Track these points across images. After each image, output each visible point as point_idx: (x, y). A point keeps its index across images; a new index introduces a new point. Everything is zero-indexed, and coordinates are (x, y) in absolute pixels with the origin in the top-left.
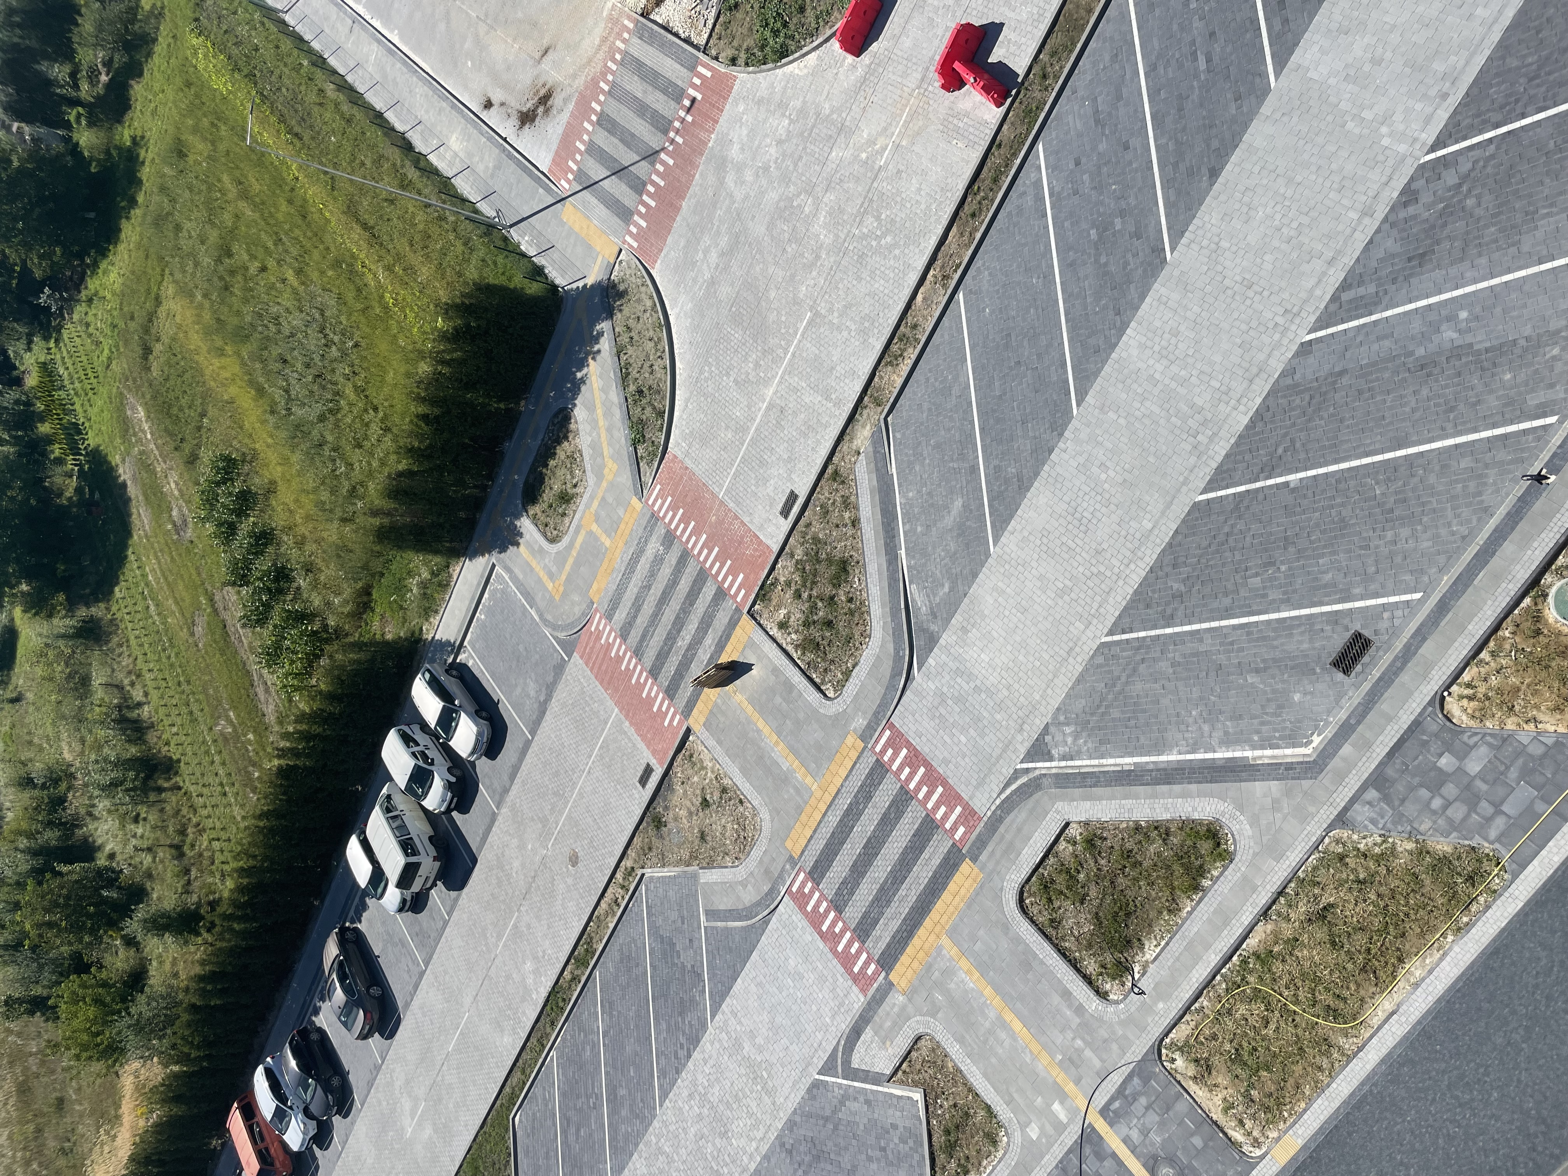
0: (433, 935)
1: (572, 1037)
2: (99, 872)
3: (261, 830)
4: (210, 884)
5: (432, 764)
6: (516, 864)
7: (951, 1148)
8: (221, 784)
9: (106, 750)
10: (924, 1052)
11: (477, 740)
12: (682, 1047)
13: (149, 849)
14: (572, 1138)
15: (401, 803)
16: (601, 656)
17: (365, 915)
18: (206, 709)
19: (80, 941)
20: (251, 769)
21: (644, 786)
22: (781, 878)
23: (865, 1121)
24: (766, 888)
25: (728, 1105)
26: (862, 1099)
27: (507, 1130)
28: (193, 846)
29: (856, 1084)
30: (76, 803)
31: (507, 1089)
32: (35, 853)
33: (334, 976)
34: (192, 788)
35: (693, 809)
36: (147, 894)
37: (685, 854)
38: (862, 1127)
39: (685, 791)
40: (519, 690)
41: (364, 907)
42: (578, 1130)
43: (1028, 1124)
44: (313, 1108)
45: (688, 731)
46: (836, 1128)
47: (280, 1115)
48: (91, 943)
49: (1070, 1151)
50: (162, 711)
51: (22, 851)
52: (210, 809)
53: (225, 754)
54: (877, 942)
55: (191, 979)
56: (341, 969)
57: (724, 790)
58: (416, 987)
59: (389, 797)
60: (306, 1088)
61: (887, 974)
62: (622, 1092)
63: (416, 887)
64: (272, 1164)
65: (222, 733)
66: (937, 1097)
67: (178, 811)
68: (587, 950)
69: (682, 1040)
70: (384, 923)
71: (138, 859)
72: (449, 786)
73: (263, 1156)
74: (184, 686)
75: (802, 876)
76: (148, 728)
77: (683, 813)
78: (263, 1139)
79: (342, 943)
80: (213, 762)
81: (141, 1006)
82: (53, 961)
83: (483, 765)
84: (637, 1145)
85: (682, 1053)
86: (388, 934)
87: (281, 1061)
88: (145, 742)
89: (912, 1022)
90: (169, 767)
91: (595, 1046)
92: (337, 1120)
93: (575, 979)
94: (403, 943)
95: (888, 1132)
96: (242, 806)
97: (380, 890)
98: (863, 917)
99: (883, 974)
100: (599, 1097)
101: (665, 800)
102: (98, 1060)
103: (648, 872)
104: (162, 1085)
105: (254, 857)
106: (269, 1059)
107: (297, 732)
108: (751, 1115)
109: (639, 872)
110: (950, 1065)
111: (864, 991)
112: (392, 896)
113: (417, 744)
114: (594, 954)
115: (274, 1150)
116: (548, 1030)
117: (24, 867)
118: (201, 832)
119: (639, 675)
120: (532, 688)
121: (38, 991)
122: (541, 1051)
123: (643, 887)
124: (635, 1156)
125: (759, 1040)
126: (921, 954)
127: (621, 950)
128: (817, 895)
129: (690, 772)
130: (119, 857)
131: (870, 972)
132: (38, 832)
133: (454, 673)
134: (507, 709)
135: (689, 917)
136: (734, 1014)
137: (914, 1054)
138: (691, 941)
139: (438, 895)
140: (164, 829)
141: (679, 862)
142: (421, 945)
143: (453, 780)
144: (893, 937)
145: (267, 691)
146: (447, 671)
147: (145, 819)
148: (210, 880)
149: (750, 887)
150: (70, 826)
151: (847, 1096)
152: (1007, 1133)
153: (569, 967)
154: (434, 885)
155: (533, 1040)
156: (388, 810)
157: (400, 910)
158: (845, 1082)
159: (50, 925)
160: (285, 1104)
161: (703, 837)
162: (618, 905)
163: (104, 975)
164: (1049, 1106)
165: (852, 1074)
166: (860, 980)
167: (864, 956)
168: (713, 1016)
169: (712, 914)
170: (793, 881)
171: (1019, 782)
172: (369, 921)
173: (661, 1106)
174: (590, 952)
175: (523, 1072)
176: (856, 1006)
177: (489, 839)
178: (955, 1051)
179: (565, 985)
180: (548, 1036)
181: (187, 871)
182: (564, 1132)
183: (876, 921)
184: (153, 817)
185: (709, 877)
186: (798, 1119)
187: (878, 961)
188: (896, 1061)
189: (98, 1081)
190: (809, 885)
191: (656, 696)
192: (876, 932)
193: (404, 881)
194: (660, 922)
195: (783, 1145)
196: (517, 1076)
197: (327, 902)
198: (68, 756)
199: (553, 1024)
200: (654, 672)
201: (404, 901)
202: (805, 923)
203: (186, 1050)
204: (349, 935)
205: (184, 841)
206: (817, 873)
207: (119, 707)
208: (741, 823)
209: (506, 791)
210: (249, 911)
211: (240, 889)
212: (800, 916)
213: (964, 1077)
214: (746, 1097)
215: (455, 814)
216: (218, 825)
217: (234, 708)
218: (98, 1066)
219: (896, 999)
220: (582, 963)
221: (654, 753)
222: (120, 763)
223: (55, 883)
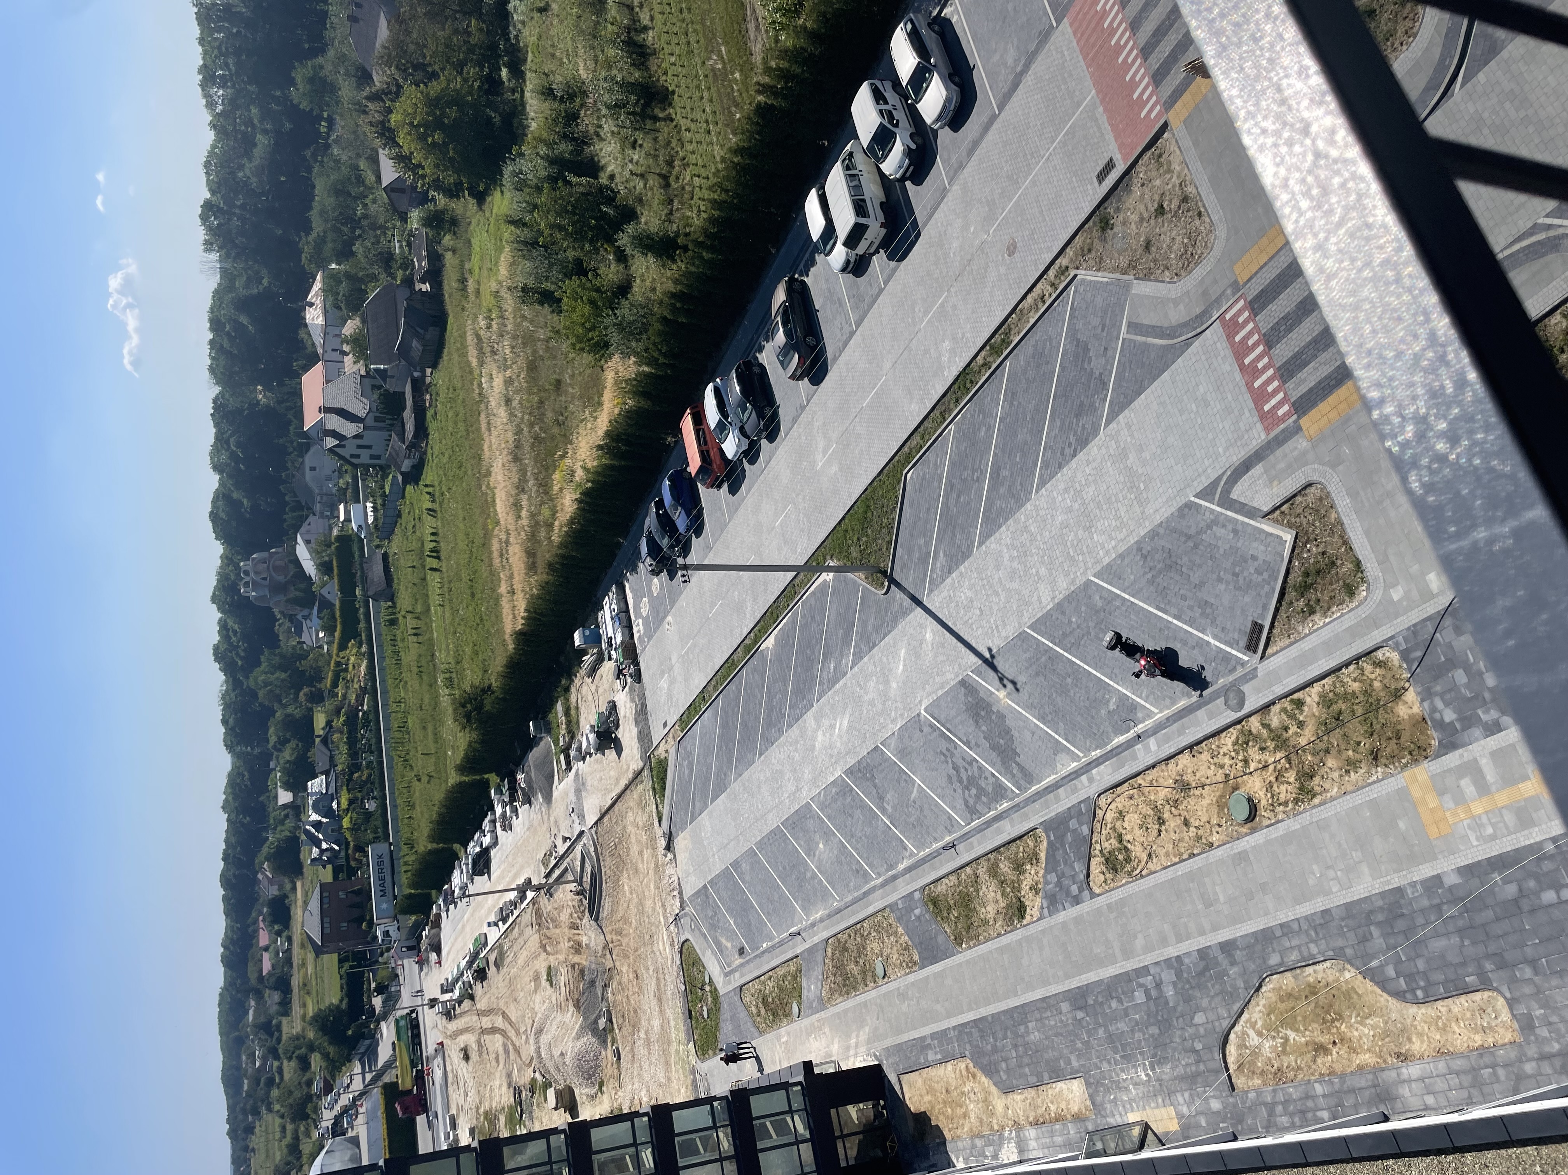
0: (868, 299)
1: (972, 416)
2: (601, 189)
3: (735, 165)
4: (688, 217)
5: (897, 126)
6: (955, 244)
7: (1304, 589)
8: (707, 122)
9: (614, 72)
10: (1310, 499)
11: (944, 106)
12: (1070, 445)
13: (642, 176)
14: (952, 502)
15: (861, 162)
16: (1093, 25)
17: (813, 270)
18: (702, 40)
19: (582, 248)
20: (733, 109)
21: (1100, 182)
22: (1218, 301)
23: (1227, 547)
24: (1198, 311)
25: (1099, 506)
26: (1230, 527)
27: (899, 482)
28: (677, 178)
29: (1229, 513)
30: (587, 121)
31: (906, 449)
32: (552, 161)
33: (779, 319)
34: (682, 122)
35: (1146, 215)
36: (637, 218)
37: (1124, 262)
38: (1221, 551)
39: (1143, 194)
40: (996, 58)
41: (812, 262)
42: (959, 496)
43: (1394, 585)
44: (747, 428)
45: (1165, 126)
46: (1196, 546)
47: (722, 427)
48: (590, 252)
49: (1429, 619)
50: (665, 38)
51: (542, 158)
52: (694, 144)
53: (713, 89)
54: (1298, 385)
55: (664, 293)
56: (786, 312)
57: (1185, 199)
58: (845, 345)
59: (851, 154)
60: (744, 410)
61: (1299, 418)
62: (1005, 473)
63: (861, 249)
64: (710, 464)
65: (713, 70)
66: (1307, 542)
67: (669, 143)
68: (1003, 340)
69: (1072, 439)
70: (827, 281)
71: (632, 184)
72: (909, 153)
73: (704, 455)
74: (686, 14)
75: (1241, 303)
76: (651, 55)
77: (1134, 217)
78: (706, 443)
79: (789, 291)
80: (702, 98)
81: (625, 310)
82: (561, 262)
83: (945, 136)
84: (1007, 520)
85: (1068, 451)
86: (830, 291)
87: (726, 382)
88: (647, 69)
89: (1308, 469)
90: (664, 97)
91: (990, 428)
92: (764, 442)
93: (986, 365)
94: (841, 303)
95: (1246, 561)
96: (722, 146)
97: (828, 247)
98: (1292, 358)
99: (1295, 417)
100: (983, 473)
101: (1119, 200)
102: (589, 352)
103: (1082, 274)
104: (635, 379)
105: (727, 191)
106: (718, 380)
107: (778, 69)
108: (1118, 518)
109: (1072, 273)
110: (1333, 516)
111: (1267, 429)
112: (839, 254)
113: (886, 103)
114: (1009, 344)
115: (713, 453)
116: (952, 405)
117: (543, 173)
118: (686, 166)
119: (1130, 53)
120: (1011, 56)
121: (548, 286)
122: (942, 423)
123: (1072, 288)
124: (1004, 528)
125: (1147, 455)
126: (1344, 405)
127: (1035, 346)
128: (1251, 326)
129: (1154, 173)
130: (618, 179)
131: (1280, 412)
132: (556, 143)
133: (936, 28)
134: (981, 78)
135: (1110, 327)
136: (1129, 426)
137: (1299, 499)
138: (1106, 349)
139: (879, 261)
140: (656, 157)
141: (1117, 269)
142: (856, 307)
143: (913, 146)
144: (1319, 383)
145: (757, 27)
146: (929, 25)
147: (641, 146)
148: (689, 214)
149: (1181, 307)
150: (581, 142)
151: (1216, 521)
152: (1368, 589)
153: (983, 353)
154: (877, 251)
155: (937, 412)
156: (848, 168)
157: (844, 270)
158: (1218, 509)
159: (560, 228)
160: (726, 419)
161: (1148, 246)
162: (1044, 302)
163: (597, 282)
164: (1423, 574)
165: (1227, 502)
166: (1268, 419)
167: (1281, 395)
168: (1108, 423)
169: (1134, 327)
170: (1231, 307)
171: (1534, 239)
172: (815, 276)
173: (1037, 492)
174: (1006, 342)
175: (923, 437)
176: (1254, 443)
177: (936, 215)
178: (1343, 505)
179: (976, 369)
180: (950, 411)
181: (671, 202)
182: (947, 495)
183: (1306, 364)
184: (647, 145)
185: (1142, 288)
186: (1161, 531)
187: (1294, 404)
188: (1277, 501)
189: (588, 371)
190: (1246, 314)
191: (1141, 81)
192: (1302, 375)
193: (852, 241)
194: (1080, 325)
195: (1140, 549)
196: (916, 439)
197: (783, 250)
198: (583, 74)
199: (957, 401)
200: (1146, 52)
201: (848, 262)
202: (1228, 352)
203: (656, 354)
204: (796, 285)
205: (670, 173)
206: (1257, 305)
207: (629, 29)
208: (1193, 238)
209: (961, 166)
210: (716, 243)
211: (712, 220)
212: (1225, 344)
213: (1343, 530)
214: (1117, 501)
215: (908, 184)
216: (700, 162)
217: (726, 43)
218: (587, 358)
219: (1300, 443)
220: (996, 351)
221: (1121, 147)
222: (625, 86)
223: (565, 191)
